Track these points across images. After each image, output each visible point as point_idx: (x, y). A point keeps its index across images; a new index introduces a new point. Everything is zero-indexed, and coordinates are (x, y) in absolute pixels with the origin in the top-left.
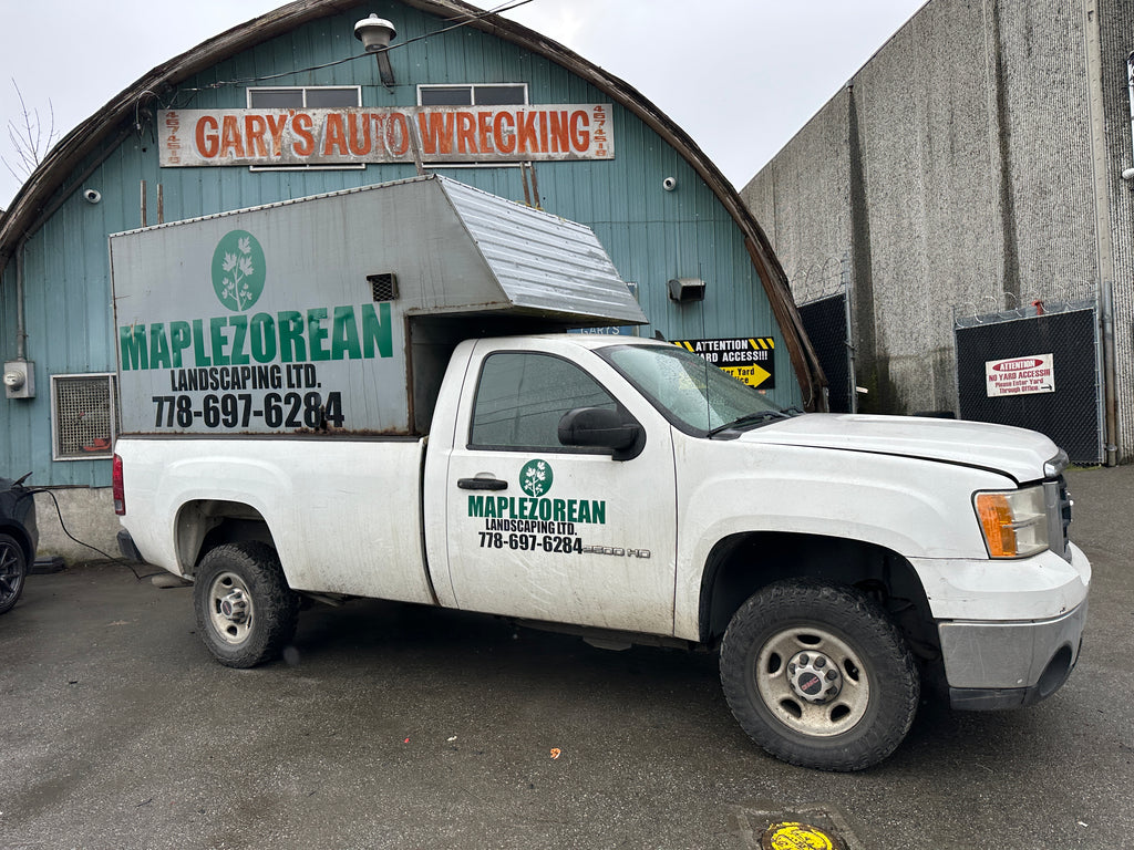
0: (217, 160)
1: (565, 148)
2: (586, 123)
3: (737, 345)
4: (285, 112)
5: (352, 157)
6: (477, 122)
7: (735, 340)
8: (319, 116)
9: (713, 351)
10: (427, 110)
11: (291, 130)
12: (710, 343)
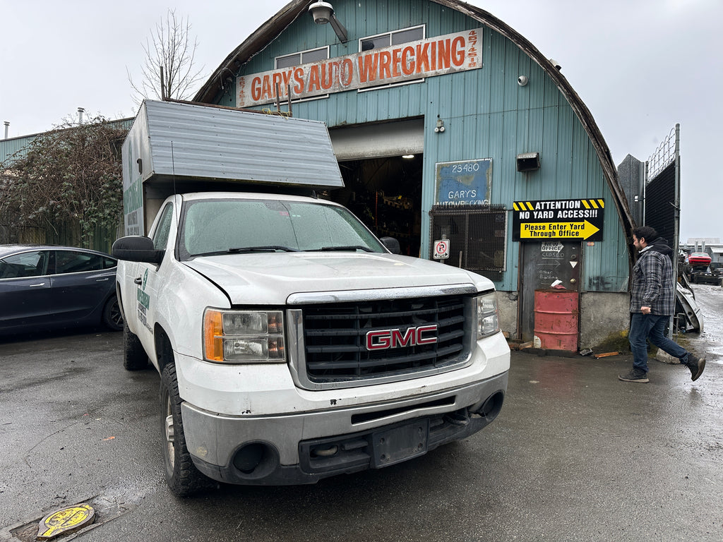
0: (260, 101)
1: (447, 65)
2: (463, 45)
3: (571, 205)
4: (291, 69)
5: (322, 91)
6: (392, 57)
7: (569, 200)
8: (307, 68)
9: (550, 210)
10: (364, 54)
11: (294, 79)
12: (548, 203)
